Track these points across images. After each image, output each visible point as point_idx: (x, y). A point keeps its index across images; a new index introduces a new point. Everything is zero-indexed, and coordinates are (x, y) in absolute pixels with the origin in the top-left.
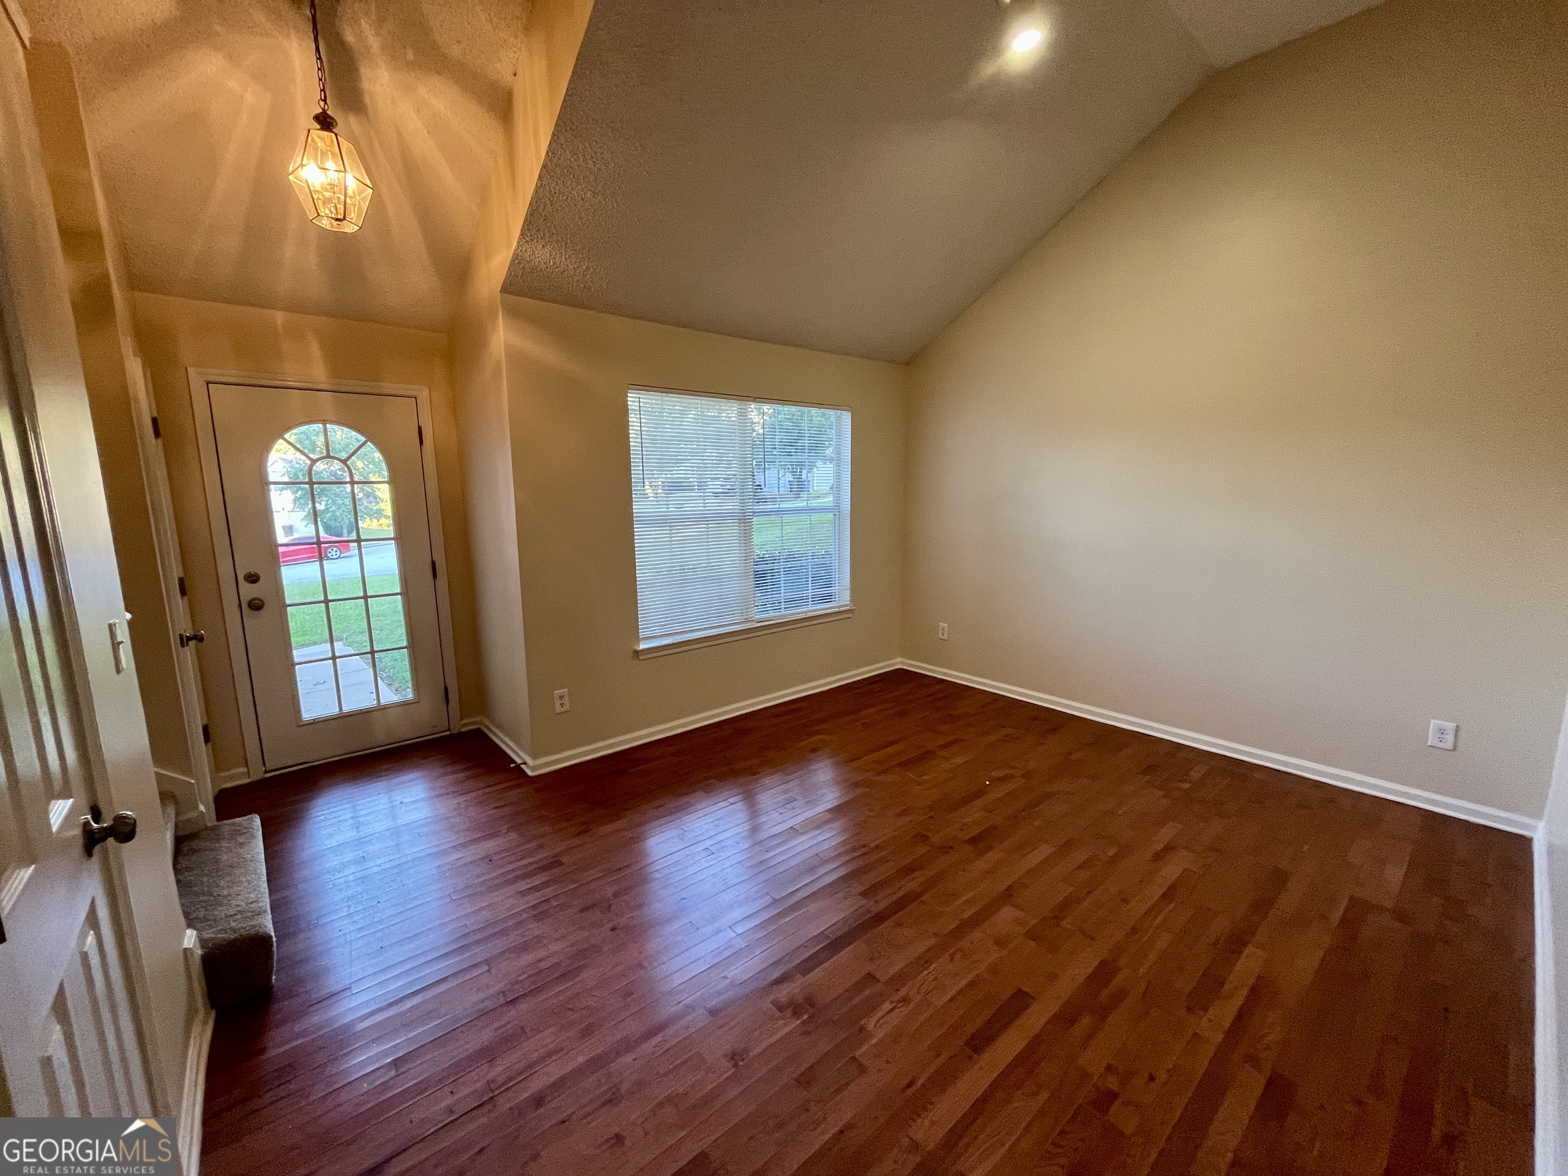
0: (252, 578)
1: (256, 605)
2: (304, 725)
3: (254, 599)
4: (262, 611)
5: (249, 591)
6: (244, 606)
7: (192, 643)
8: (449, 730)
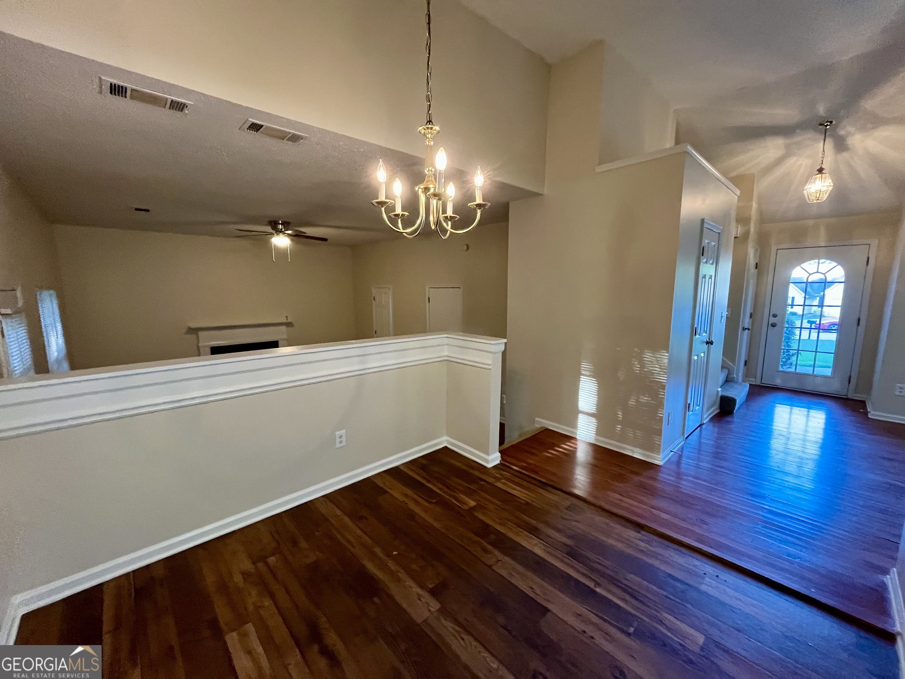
0: (775, 316)
1: (774, 325)
2: (780, 372)
3: (773, 323)
4: (775, 327)
5: (773, 320)
6: (770, 325)
7: (747, 330)
8: (847, 396)
